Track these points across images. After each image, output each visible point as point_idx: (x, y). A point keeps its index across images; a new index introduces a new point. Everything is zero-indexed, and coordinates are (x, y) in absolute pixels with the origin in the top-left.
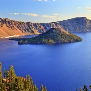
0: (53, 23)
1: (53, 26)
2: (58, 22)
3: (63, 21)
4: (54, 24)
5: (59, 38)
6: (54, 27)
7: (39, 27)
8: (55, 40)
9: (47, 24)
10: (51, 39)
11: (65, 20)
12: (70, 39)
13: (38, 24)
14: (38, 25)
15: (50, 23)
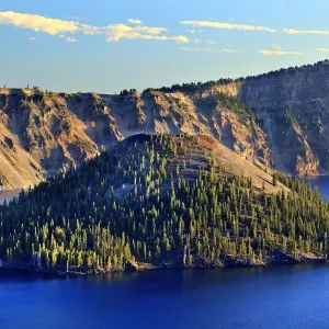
0: (175, 88)
1: (176, 117)
2: (224, 82)
3: (271, 74)
4: (183, 99)
5: (187, 231)
6: (187, 129)
7: (45, 130)
8: (152, 247)
9: (125, 99)
10: (116, 232)
11: (292, 71)
12: (286, 232)
13: (38, 97)
14: (44, 109)
15: (148, 94)
